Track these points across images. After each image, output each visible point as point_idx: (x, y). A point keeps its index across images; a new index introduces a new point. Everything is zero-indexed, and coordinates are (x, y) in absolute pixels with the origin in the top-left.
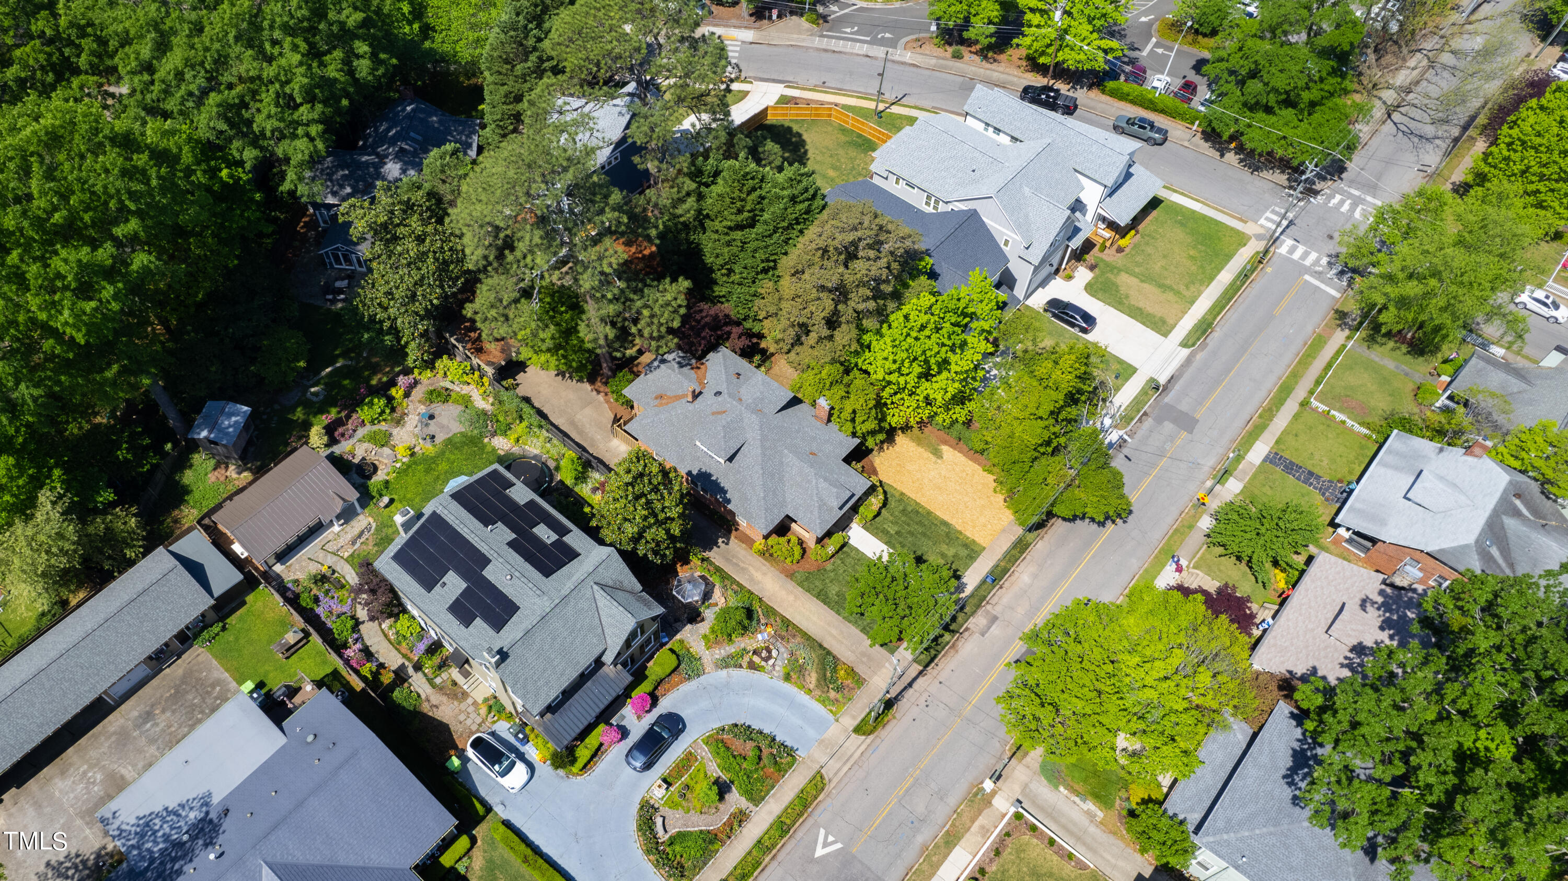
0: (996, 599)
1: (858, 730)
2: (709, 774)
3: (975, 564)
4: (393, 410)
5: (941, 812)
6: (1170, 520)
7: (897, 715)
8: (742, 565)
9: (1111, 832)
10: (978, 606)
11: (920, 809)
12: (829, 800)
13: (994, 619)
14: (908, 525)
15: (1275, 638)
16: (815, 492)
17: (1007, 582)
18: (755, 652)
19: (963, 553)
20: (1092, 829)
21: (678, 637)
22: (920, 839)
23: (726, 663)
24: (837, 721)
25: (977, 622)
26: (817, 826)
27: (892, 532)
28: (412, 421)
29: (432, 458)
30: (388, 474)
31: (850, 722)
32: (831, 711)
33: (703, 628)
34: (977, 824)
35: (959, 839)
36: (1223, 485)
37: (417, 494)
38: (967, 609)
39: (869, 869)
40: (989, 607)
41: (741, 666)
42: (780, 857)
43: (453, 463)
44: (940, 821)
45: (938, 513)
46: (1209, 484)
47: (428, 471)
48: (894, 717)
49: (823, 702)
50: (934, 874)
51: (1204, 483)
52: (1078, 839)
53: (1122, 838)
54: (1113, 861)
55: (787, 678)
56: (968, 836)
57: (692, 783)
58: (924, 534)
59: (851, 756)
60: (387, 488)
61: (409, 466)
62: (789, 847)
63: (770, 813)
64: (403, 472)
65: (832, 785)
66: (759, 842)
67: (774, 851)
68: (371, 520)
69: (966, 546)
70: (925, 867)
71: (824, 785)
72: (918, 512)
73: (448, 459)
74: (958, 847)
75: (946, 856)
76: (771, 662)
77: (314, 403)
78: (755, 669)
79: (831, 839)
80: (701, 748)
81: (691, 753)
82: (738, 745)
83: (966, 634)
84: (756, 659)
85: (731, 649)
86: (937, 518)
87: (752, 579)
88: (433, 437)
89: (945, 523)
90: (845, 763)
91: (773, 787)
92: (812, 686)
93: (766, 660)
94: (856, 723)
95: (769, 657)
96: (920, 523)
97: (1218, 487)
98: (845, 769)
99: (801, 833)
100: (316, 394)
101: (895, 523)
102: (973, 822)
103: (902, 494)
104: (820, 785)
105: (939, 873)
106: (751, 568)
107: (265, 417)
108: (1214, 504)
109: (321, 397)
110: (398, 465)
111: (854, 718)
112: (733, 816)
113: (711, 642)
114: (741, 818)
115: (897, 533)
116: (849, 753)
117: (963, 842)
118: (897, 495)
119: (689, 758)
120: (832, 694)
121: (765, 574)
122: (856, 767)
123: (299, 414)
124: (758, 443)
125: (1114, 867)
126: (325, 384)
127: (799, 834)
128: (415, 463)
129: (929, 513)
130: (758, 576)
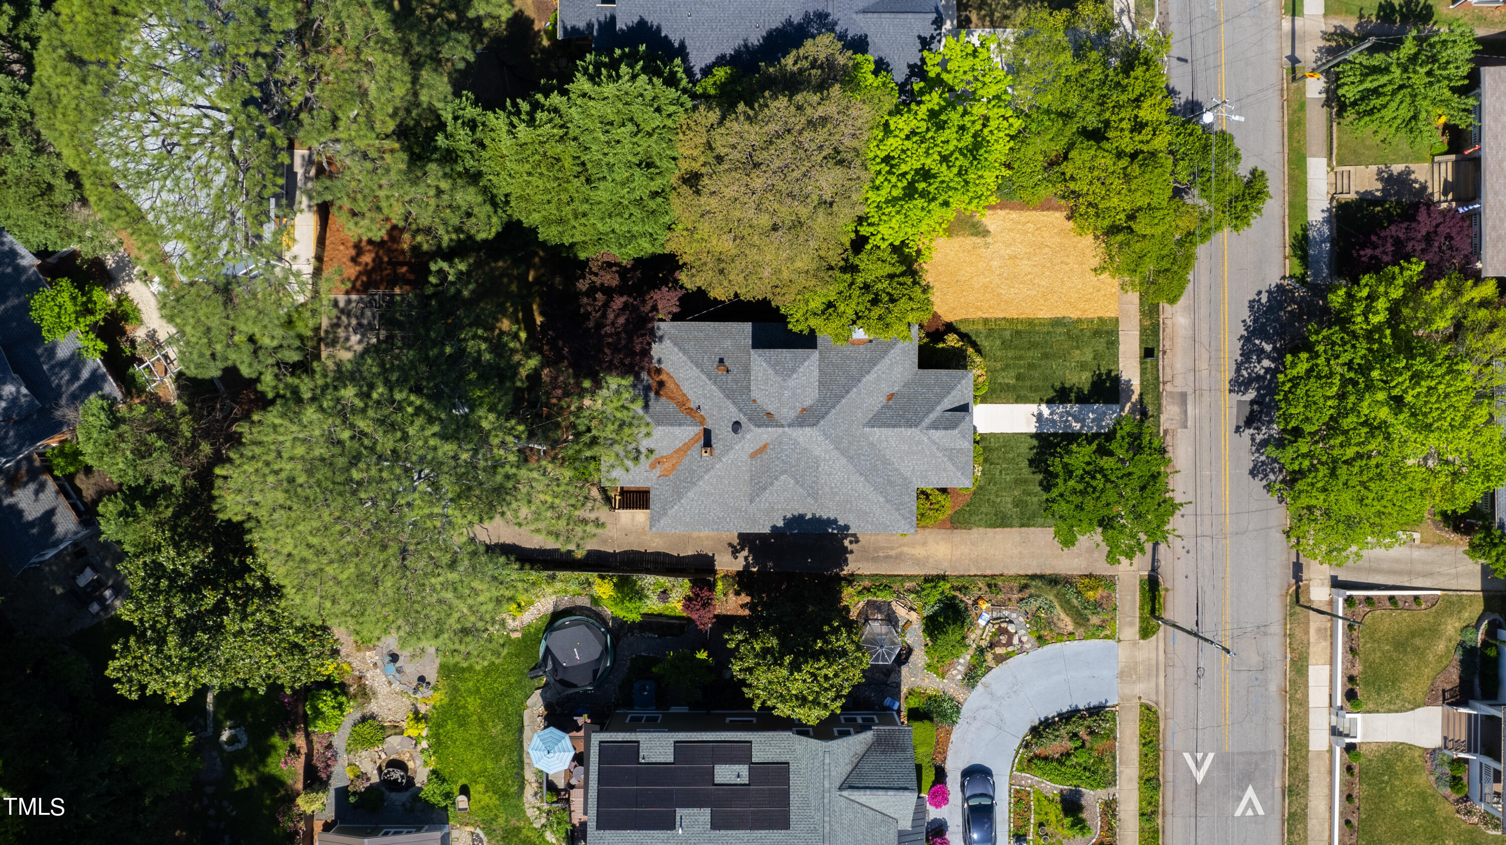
0: (1168, 370)
1: (1145, 633)
2: (1051, 797)
3: (1122, 348)
4: (343, 687)
5: (1274, 645)
6: (1275, 114)
7: (1169, 585)
8: (892, 553)
9: (1434, 544)
10: (1158, 397)
11: (1254, 660)
12: (1170, 721)
13: (1183, 396)
14: (1021, 358)
15: (1494, 228)
16: (934, 448)
17: (1165, 343)
18: (992, 645)
19: (1100, 344)
20: (1416, 554)
21: (904, 690)
22: (1273, 688)
23: (971, 677)
24: (1119, 641)
25: (1169, 415)
26: (1178, 755)
27: (1012, 382)
28: (376, 679)
29: (450, 704)
30: (426, 763)
31: (1130, 632)
32: (1106, 637)
33: (919, 658)
34: (1312, 631)
35: (1306, 659)
36: (1302, 15)
37: (482, 759)
38: (1151, 409)
39: (1251, 753)
40: (1168, 387)
41: (990, 669)
42: (1169, 809)
43: (478, 690)
44: (1279, 656)
45: (1041, 315)
46: (1286, 25)
47: (463, 722)
48: (1167, 590)
49: (1094, 636)
50: (1307, 711)
51: (1279, 27)
52: (1409, 573)
53: (1448, 541)
54: (1453, 571)
55: (1041, 640)
56: (1312, 650)
57: (1043, 818)
58: (1045, 356)
59: (1157, 664)
60: (444, 781)
61: (436, 736)
62: (1169, 794)
63: (1131, 780)
64: (438, 744)
65: (1162, 706)
66: (1142, 815)
67: (1160, 809)
68: (470, 829)
69: (1097, 333)
70: (1296, 710)
71: (1155, 713)
72: (1018, 332)
73: (469, 691)
74: (1311, 668)
75: (1306, 686)
76: (1015, 641)
77: (245, 750)
78: (1006, 659)
79: (1199, 756)
80: (1022, 778)
81: (1017, 791)
82: (1054, 746)
83: (1168, 438)
84: (999, 650)
85: (965, 658)
86: (1042, 322)
87: (917, 562)
88: (422, 679)
89: (1057, 322)
90: (1157, 676)
91: (1114, 758)
92: (1070, 628)
93: (1009, 643)
94: (1137, 628)
95: (1011, 636)
96: (1033, 345)
97: (1299, 21)
98: (1162, 680)
99: (1167, 772)
100: (232, 740)
101: (1006, 367)
102: (1307, 633)
103: (986, 321)
104: (1153, 718)
105: (1311, 705)
106: (905, 549)
107: (212, 812)
108: (1308, 53)
109: (244, 738)
110: (424, 744)
111: (1131, 624)
112: (1104, 813)
113: (938, 668)
114: (1110, 808)
115: (1019, 377)
116: (1154, 662)
117: (1312, 660)
118: (981, 327)
119: (1020, 798)
120: (1095, 620)
121: (925, 544)
122: (1170, 669)
123: (244, 778)
124: (836, 453)
125: (1457, 576)
126: (228, 717)
127: (1170, 776)
128: (439, 726)
129: (1031, 322)
130: (919, 552)
